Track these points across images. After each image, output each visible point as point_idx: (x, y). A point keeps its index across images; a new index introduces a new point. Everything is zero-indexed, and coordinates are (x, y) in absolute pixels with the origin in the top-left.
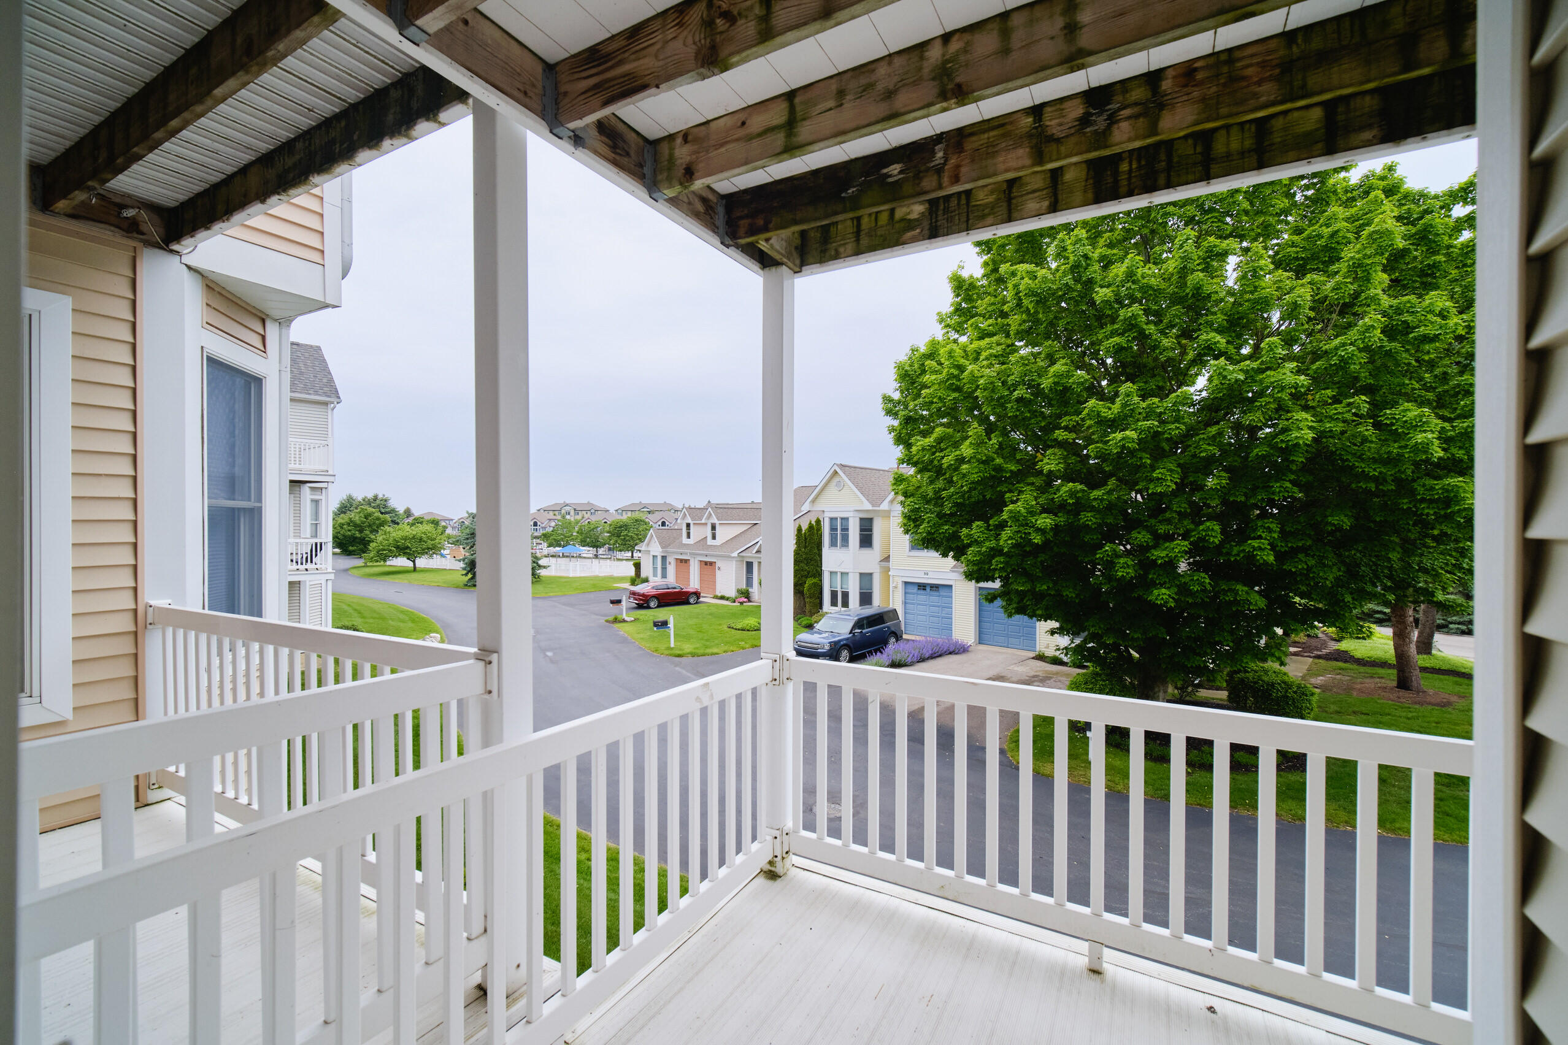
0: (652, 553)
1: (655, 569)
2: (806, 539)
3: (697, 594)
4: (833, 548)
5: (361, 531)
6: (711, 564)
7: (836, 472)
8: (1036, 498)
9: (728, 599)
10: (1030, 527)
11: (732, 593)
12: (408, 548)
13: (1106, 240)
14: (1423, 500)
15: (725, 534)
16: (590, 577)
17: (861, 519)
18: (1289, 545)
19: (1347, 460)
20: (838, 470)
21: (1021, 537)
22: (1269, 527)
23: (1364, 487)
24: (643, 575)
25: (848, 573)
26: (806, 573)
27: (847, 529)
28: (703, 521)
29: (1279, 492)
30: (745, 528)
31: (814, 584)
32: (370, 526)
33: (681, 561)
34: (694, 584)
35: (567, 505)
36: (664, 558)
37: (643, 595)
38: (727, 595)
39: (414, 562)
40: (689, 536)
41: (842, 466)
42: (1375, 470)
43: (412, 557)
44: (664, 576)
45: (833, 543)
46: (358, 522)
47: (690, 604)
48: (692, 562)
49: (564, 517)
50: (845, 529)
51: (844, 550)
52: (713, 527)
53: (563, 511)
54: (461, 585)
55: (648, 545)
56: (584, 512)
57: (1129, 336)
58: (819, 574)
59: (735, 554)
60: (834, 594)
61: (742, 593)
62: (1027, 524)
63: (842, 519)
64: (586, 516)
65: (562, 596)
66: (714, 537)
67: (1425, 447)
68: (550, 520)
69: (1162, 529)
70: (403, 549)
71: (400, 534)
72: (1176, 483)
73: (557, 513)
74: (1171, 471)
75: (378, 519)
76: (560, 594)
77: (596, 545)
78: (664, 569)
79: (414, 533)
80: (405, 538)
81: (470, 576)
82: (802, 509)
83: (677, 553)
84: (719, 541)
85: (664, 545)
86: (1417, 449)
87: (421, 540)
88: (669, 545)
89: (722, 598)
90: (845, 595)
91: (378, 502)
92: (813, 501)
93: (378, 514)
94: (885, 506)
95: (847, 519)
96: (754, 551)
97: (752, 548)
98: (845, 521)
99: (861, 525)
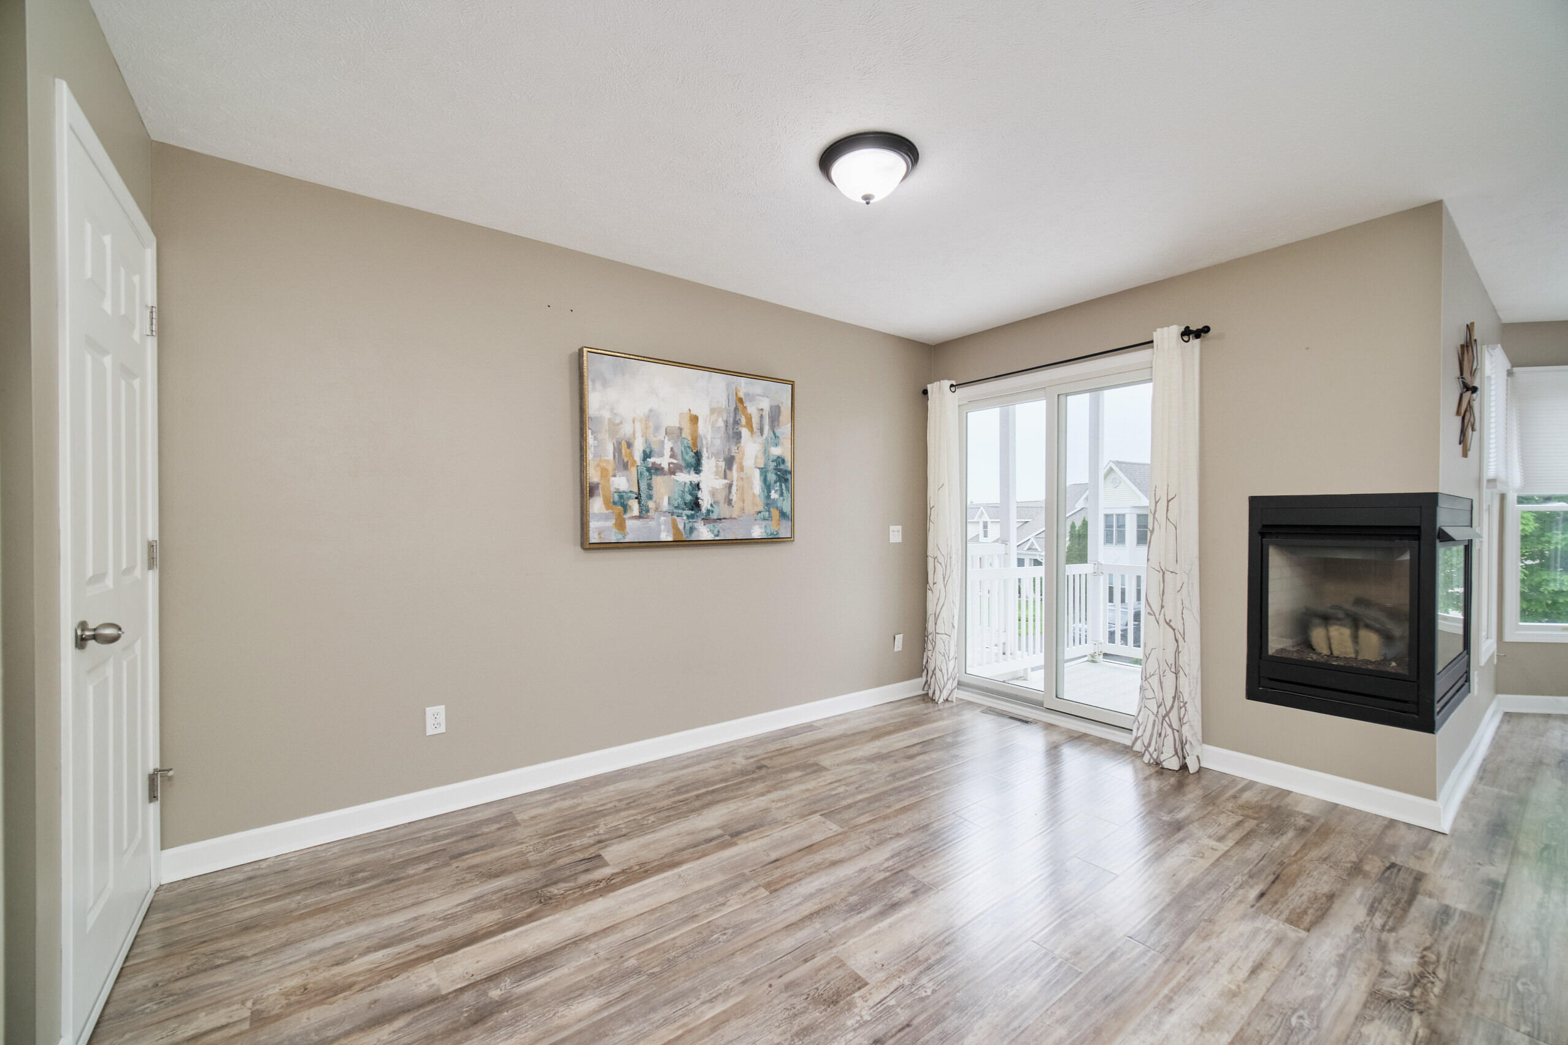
2: (1079, 533)
4: (1109, 546)
7: (1111, 470)
17: (1139, 516)
20: (1115, 468)
27: (1123, 526)
28: (975, 520)
41: (1118, 463)
45: (1108, 539)
50: (1121, 526)
51: (1118, 546)
52: (985, 526)
63: (1118, 515)
66: (986, 536)
82: (1077, 506)
84: (991, 539)
95: (1124, 515)
96: (1026, 549)
97: (1022, 546)
98: (1121, 517)
99: (1138, 521)
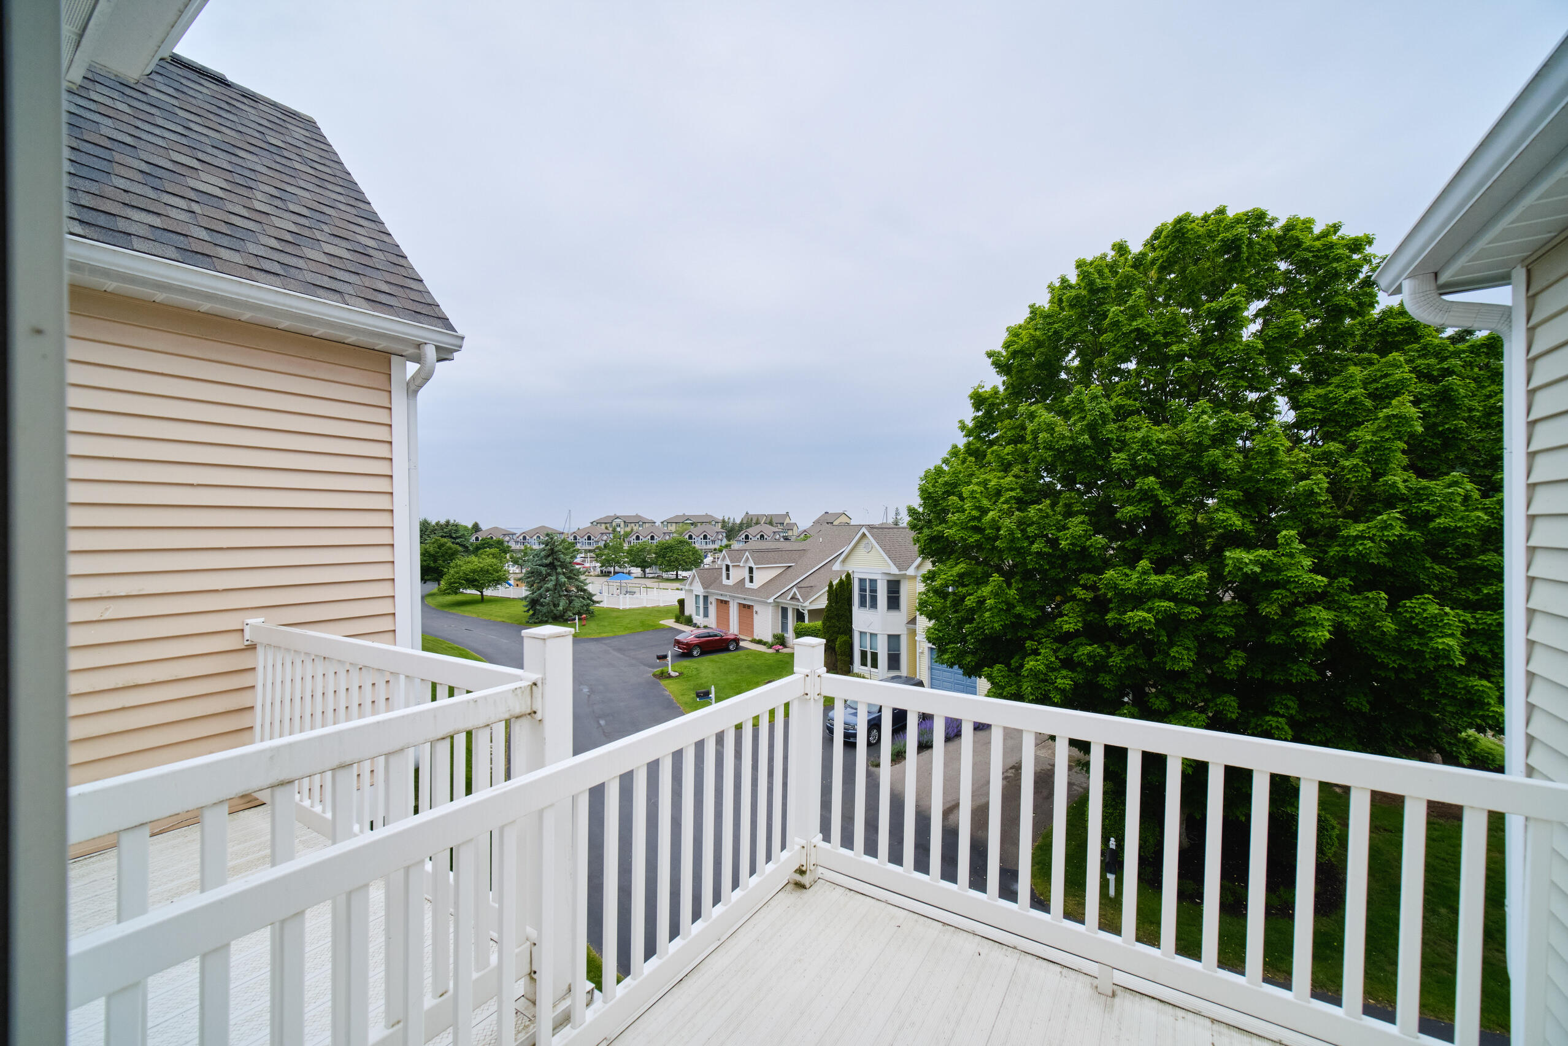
0: (695, 593)
1: (698, 608)
2: (837, 595)
3: (736, 641)
4: (862, 609)
5: (435, 561)
6: (750, 607)
7: (864, 535)
8: (1055, 651)
9: (765, 644)
10: (1050, 683)
11: (769, 639)
12: (476, 580)
13: (1122, 388)
14: (1444, 695)
15: (762, 577)
16: (638, 609)
17: (889, 582)
18: (1308, 715)
19: (1366, 648)
20: (867, 531)
21: (1041, 693)
22: (1286, 704)
23: (1383, 675)
24: (687, 613)
25: (876, 635)
26: (837, 629)
27: (876, 591)
28: (741, 564)
29: (1297, 675)
30: (779, 571)
31: (845, 642)
32: (443, 556)
33: (722, 601)
34: (734, 629)
35: (618, 518)
36: (706, 598)
37: (687, 644)
38: (765, 640)
39: (482, 592)
40: (728, 578)
41: (869, 527)
42: (1394, 661)
43: (479, 588)
44: (706, 615)
45: (863, 604)
46: (432, 552)
47: (729, 650)
48: (731, 604)
49: (614, 530)
50: (874, 591)
51: (872, 611)
52: (751, 570)
53: (614, 524)
54: (524, 621)
55: (691, 584)
56: (633, 525)
57: (1145, 506)
58: (849, 631)
59: (771, 600)
60: (864, 654)
61: (778, 638)
62: (1047, 681)
63: (871, 580)
64: (635, 528)
65: (613, 637)
66: (751, 580)
67: (1447, 653)
68: (602, 534)
69: (1180, 698)
70: (472, 582)
71: (470, 567)
72: (1193, 661)
73: (608, 525)
74: (1188, 649)
75: (450, 548)
76: (611, 634)
77: (643, 565)
78: (706, 609)
79: (482, 565)
80: (474, 571)
81: (531, 612)
83: (718, 594)
84: (756, 585)
85: (705, 586)
86: (1438, 655)
87: (488, 571)
88: (710, 585)
89: (760, 642)
90: (875, 656)
91: (450, 527)
92: (844, 561)
93: (449, 544)
94: (911, 571)
95: (876, 580)
96: (789, 598)
97: (786, 594)
98: (873, 582)
99: (889, 588)
